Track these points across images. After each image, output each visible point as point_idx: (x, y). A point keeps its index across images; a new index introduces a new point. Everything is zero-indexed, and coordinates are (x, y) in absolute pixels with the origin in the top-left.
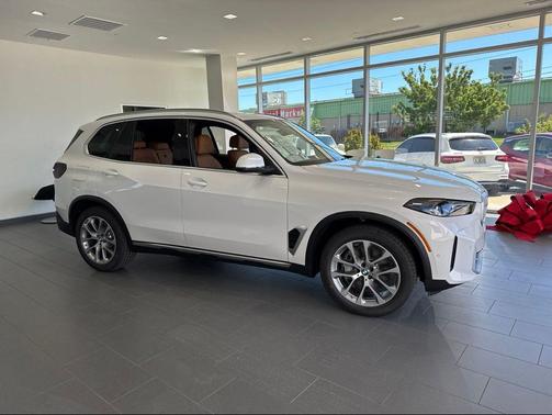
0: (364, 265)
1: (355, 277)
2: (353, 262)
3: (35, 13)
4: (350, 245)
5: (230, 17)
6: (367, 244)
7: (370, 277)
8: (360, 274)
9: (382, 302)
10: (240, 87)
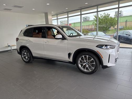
0: (86, 61)
1: (84, 64)
2: (84, 60)
3: (4, 5)
4: (83, 56)
5: (48, 4)
6: (87, 56)
7: (88, 65)
8: (85, 64)
9: (90, 71)
10: (53, 20)
